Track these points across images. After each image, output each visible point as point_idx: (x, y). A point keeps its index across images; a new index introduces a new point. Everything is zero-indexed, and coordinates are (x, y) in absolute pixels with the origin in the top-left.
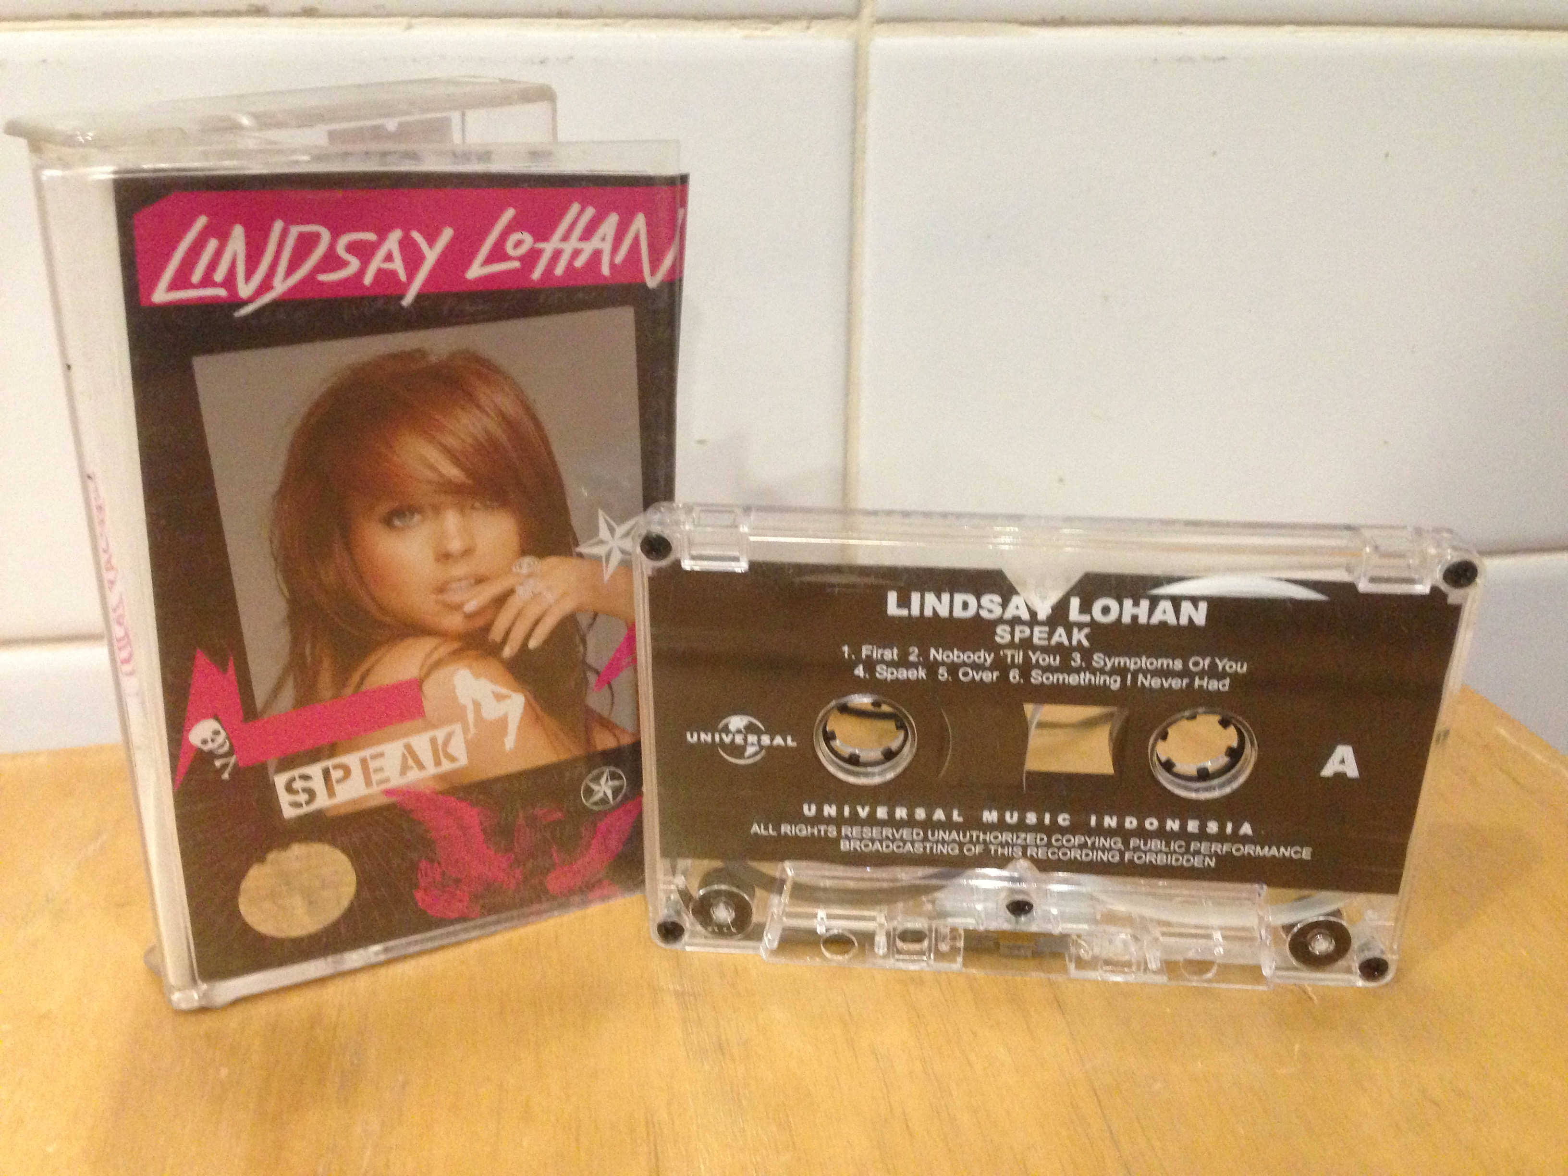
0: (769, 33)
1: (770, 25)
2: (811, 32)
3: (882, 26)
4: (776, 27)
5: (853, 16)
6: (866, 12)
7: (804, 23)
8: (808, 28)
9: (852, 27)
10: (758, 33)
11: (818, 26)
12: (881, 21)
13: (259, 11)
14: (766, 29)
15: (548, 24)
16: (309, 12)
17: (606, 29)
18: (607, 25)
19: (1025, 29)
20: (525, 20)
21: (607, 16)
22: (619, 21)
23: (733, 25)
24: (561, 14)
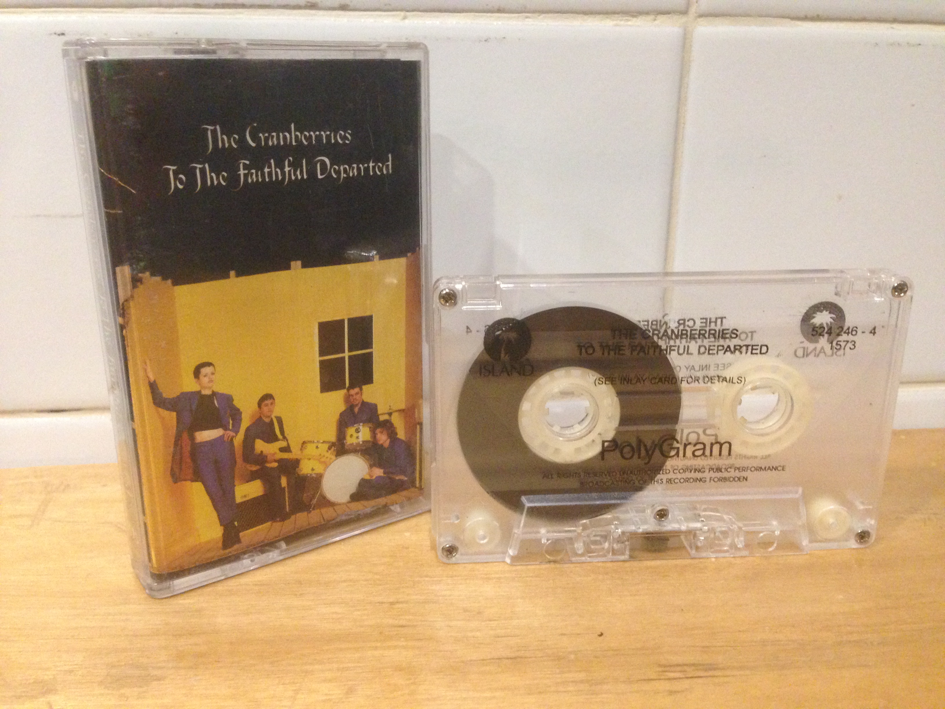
0: (629, 23)
1: (631, 18)
2: (656, 22)
3: (702, 19)
4: (635, 19)
5: (685, 12)
6: (693, 10)
7: (652, 17)
8: (655, 20)
9: (683, 19)
10: (622, 23)
11: (661, 19)
12: (701, 16)
13: (313, 6)
14: (628, 20)
15: (491, 17)
16: (344, 8)
17: (527, 20)
18: (527, 17)
19: (793, 22)
20: (477, 14)
21: (528, 12)
22: (536, 15)
23: (607, 18)
24: (500, 11)
